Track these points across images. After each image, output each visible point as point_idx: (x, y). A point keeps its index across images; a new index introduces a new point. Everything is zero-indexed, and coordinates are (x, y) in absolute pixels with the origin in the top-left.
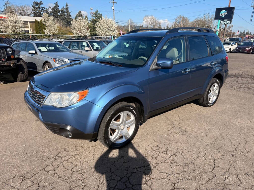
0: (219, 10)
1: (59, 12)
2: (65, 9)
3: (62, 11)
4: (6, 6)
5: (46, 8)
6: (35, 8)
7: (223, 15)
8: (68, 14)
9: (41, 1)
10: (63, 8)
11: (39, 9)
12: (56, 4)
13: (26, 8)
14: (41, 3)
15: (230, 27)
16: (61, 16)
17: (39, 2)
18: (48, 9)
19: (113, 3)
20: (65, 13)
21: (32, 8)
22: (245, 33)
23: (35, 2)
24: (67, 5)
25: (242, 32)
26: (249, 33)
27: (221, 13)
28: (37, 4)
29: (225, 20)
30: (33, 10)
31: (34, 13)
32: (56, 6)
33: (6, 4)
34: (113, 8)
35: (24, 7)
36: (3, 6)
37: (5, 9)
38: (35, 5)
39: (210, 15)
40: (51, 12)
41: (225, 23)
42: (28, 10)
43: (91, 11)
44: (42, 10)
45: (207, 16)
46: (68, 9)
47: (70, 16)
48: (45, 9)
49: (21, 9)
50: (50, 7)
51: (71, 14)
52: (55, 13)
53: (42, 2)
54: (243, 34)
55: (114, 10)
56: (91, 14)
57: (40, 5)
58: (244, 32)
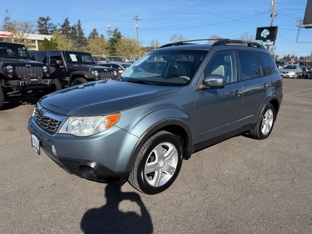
0: (260, 30)
1: (70, 30)
2: (76, 26)
3: (73, 29)
4: (5, 22)
5: (55, 25)
6: (40, 24)
7: (265, 35)
8: (80, 32)
9: (48, 17)
10: (75, 25)
11: (45, 26)
12: (67, 20)
13: (30, 25)
14: (48, 19)
15: (272, 49)
16: (72, 34)
17: (45, 17)
18: (57, 26)
19: (137, 20)
20: (76, 31)
21: (38, 24)
22: (290, 57)
23: (41, 18)
24: (79, 22)
25: (287, 55)
26: (295, 56)
27: (262, 33)
28: (43, 19)
29: (267, 41)
30: (38, 27)
31: (39, 30)
32: (67, 22)
33: (6, 19)
34: (136, 26)
35: (28, 23)
36: (3, 22)
37: (4, 25)
38: (41, 21)
39: (249, 35)
40: (59, 29)
41: (267, 45)
42: (33, 26)
43: (108, 29)
44: (49, 27)
45: (245, 36)
46: (81, 26)
47: (83, 34)
48: (53, 25)
49: (24, 25)
50: (59, 24)
51: (84, 32)
52: (65, 31)
53: (50, 18)
54: (288, 57)
55: (137, 28)
56: (108, 32)
57: (46, 21)
58: (289, 55)
